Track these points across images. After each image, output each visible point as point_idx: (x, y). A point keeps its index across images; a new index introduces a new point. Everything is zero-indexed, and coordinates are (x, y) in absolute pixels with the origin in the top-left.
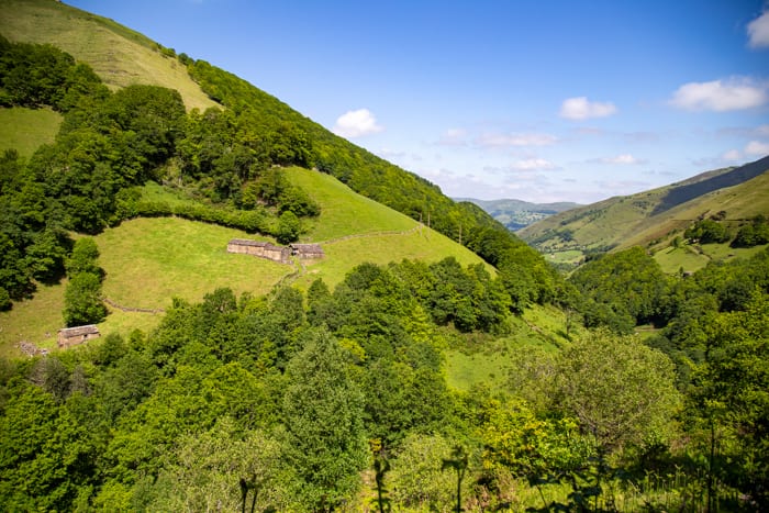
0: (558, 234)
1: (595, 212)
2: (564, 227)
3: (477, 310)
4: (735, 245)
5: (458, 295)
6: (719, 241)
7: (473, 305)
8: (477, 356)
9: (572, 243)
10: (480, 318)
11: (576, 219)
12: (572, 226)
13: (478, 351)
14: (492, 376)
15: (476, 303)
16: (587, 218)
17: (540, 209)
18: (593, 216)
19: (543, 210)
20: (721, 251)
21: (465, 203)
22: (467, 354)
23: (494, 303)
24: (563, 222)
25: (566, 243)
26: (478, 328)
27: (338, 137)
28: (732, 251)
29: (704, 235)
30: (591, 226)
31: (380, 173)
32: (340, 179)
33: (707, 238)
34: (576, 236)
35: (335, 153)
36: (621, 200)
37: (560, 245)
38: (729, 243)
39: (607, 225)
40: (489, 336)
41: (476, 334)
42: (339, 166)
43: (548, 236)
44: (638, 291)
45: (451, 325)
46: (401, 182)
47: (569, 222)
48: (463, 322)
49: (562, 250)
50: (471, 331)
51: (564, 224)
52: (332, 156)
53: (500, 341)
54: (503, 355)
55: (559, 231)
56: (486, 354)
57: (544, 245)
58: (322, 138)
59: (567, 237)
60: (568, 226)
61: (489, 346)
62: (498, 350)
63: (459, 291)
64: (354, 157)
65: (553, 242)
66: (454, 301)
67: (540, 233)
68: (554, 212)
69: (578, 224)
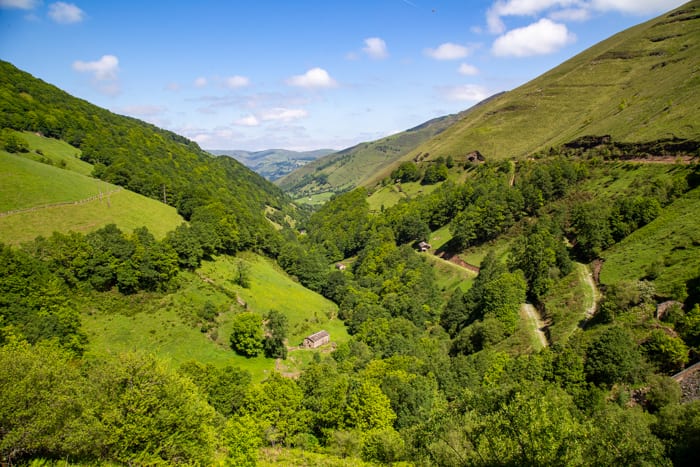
0: (315, 179)
1: (346, 156)
2: (320, 172)
3: (138, 272)
4: (424, 183)
5: (117, 260)
6: (414, 180)
7: (133, 268)
8: (138, 315)
9: (327, 185)
10: (141, 279)
11: (331, 164)
12: (327, 171)
13: (141, 310)
14: (153, 332)
15: (137, 266)
16: (339, 163)
17: (303, 156)
18: (343, 161)
19: (306, 157)
20: (413, 189)
21: (223, 157)
22: (128, 316)
23: (155, 263)
24: (319, 167)
25: (321, 186)
26: (142, 288)
27: (77, 99)
28: (421, 188)
29: (404, 176)
30: (342, 170)
31: (121, 134)
32: (71, 143)
33: (405, 179)
34: (330, 180)
35: (66, 117)
36: (365, 146)
37: (317, 189)
38: (419, 181)
39: (355, 168)
40: (154, 294)
41: (142, 294)
42: (70, 130)
43: (307, 181)
44: (345, 229)
45: (115, 289)
46: (145, 142)
47: (324, 167)
48: (123, 285)
49: (318, 193)
50: (136, 292)
51: (320, 169)
52: (60, 120)
53: (167, 298)
54: (168, 310)
55: (316, 176)
56: (149, 312)
57: (304, 189)
58: (53, 101)
59: (322, 180)
60: (324, 170)
61: (154, 304)
62: (164, 306)
63: (118, 257)
64: (91, 119)
65: (312, 186)
66: (112, 266)
67: (301, 179)
68: (314, 159)
69: (331, 169)
